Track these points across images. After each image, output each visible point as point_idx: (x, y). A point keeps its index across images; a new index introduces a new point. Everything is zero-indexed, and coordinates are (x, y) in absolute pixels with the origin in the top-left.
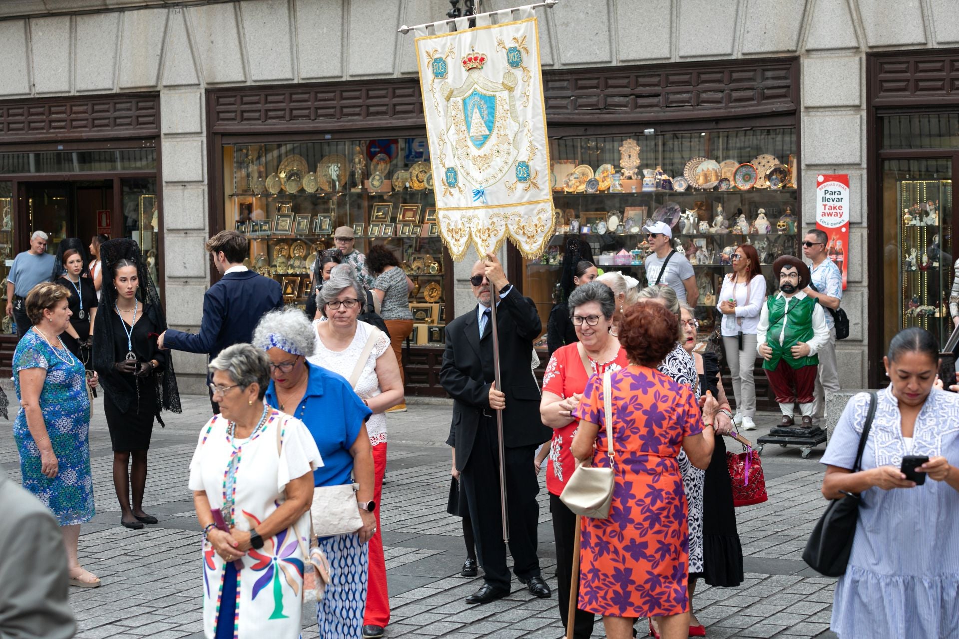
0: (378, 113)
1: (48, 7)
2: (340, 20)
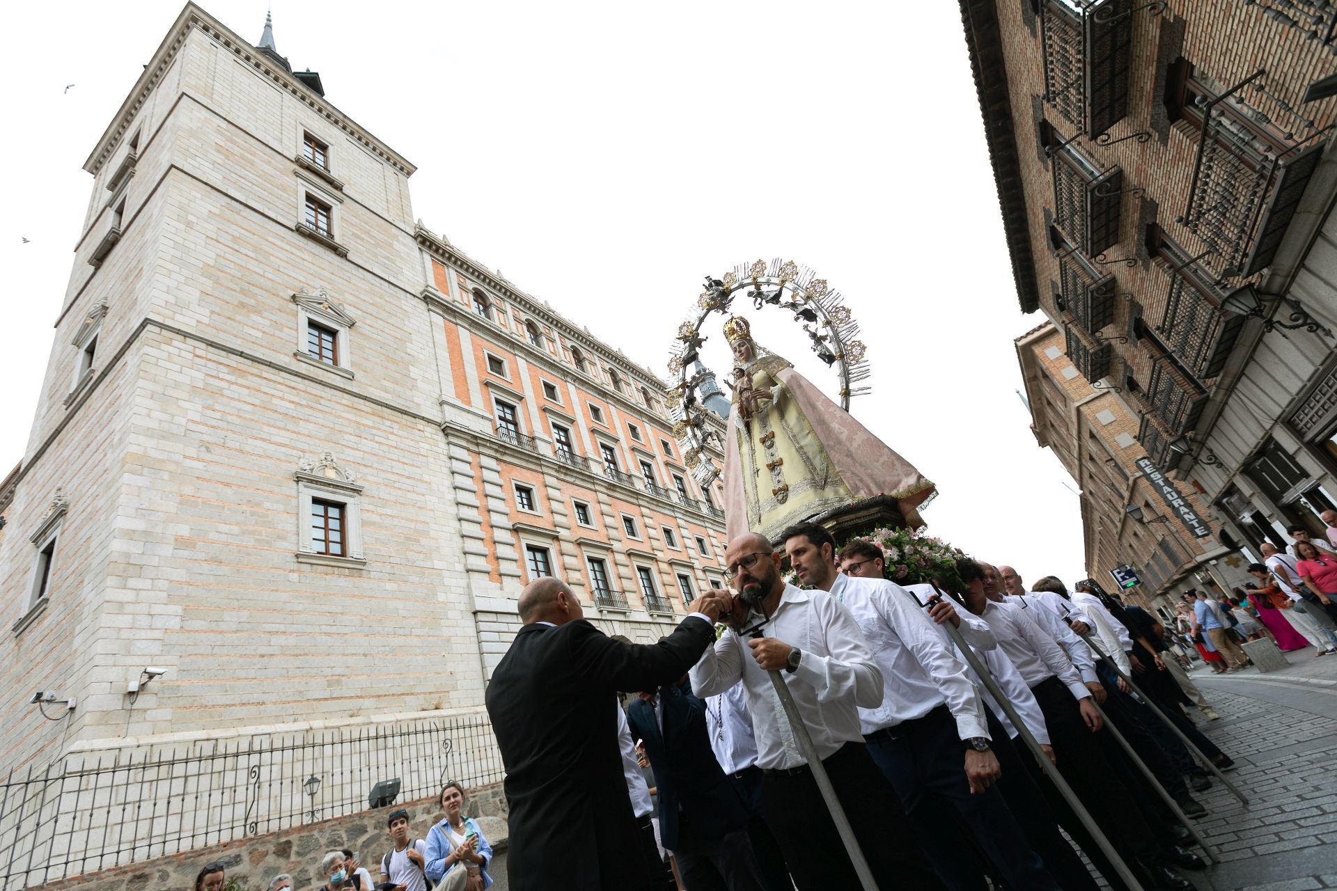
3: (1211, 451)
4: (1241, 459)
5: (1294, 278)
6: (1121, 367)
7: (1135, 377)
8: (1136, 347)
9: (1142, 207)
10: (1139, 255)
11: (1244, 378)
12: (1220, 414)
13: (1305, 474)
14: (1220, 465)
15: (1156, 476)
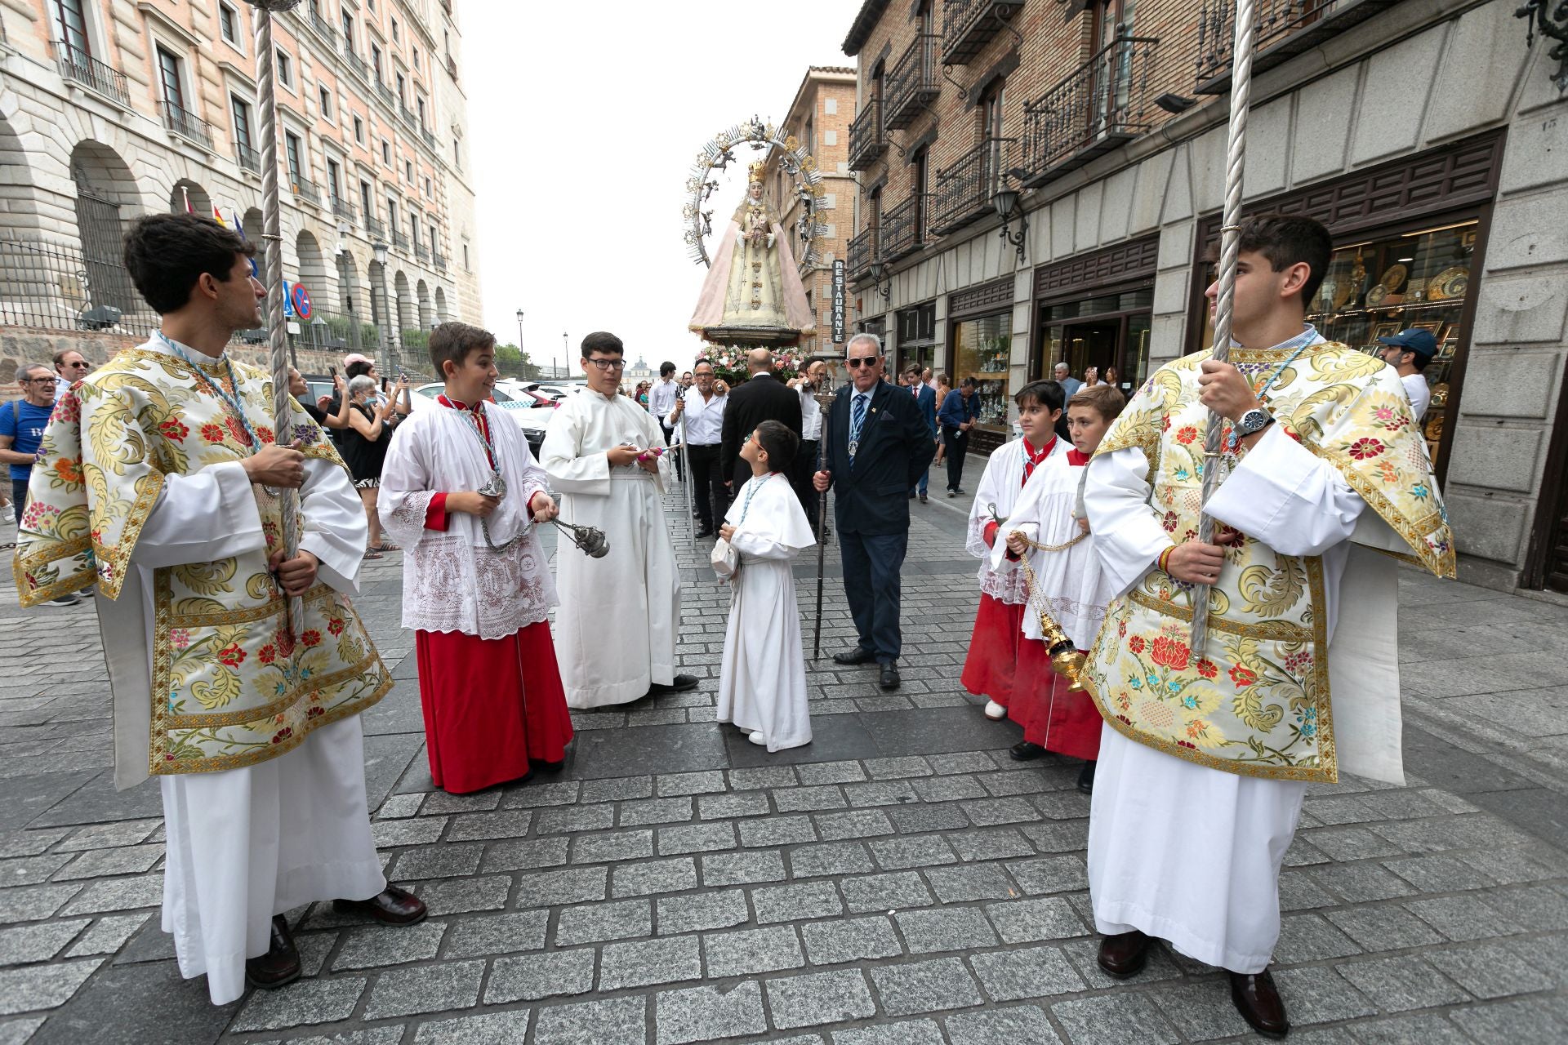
0: (1385, 206)
1: (1090, 175)
2: (1352, 98)
3: (890, 285)
4: (904, 303)
5: (1039, 208)
6: (880, 173)
7: (883, 189)
8: (906, 165)
9: (1009, 54)
10: (972, 91)
11: (954, 251)
12: (918, 264)
13: (932, 336)
14: (888, 299)
15: (839, 280)
